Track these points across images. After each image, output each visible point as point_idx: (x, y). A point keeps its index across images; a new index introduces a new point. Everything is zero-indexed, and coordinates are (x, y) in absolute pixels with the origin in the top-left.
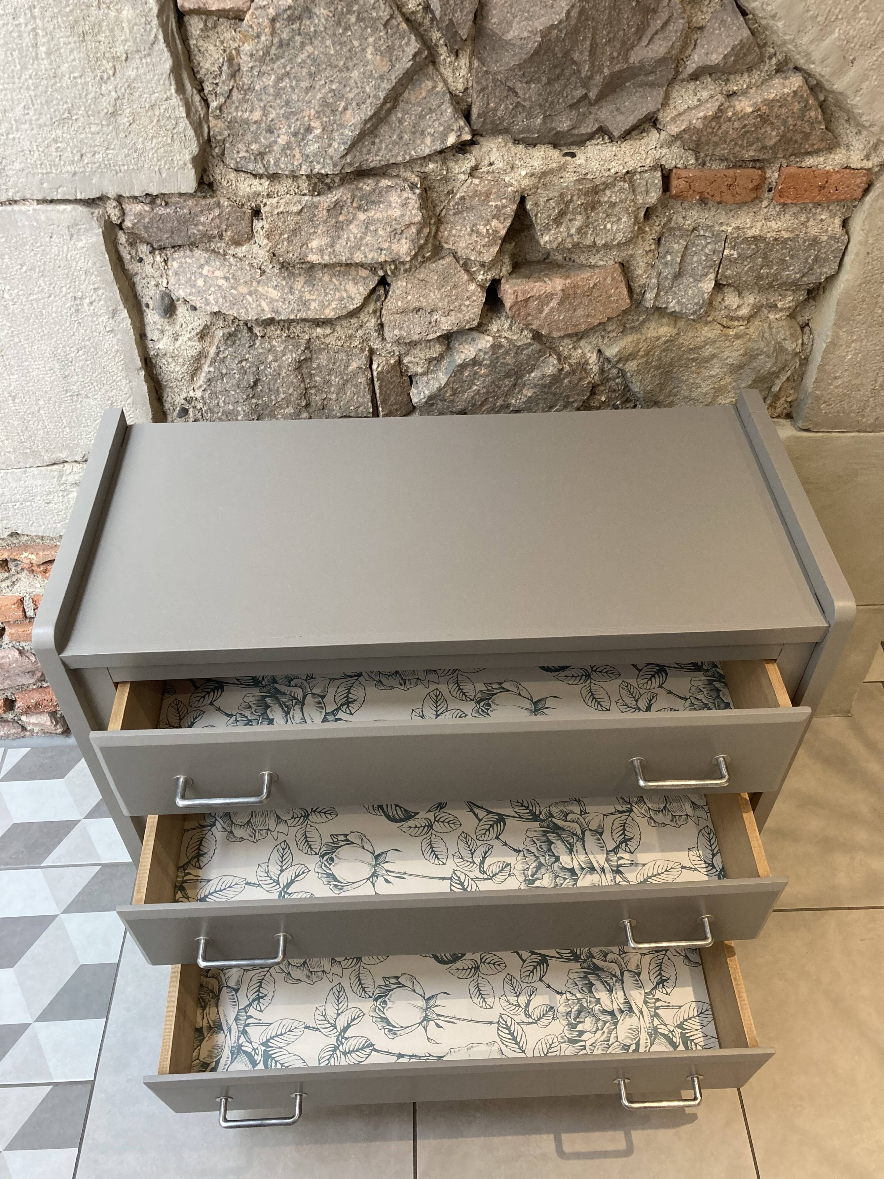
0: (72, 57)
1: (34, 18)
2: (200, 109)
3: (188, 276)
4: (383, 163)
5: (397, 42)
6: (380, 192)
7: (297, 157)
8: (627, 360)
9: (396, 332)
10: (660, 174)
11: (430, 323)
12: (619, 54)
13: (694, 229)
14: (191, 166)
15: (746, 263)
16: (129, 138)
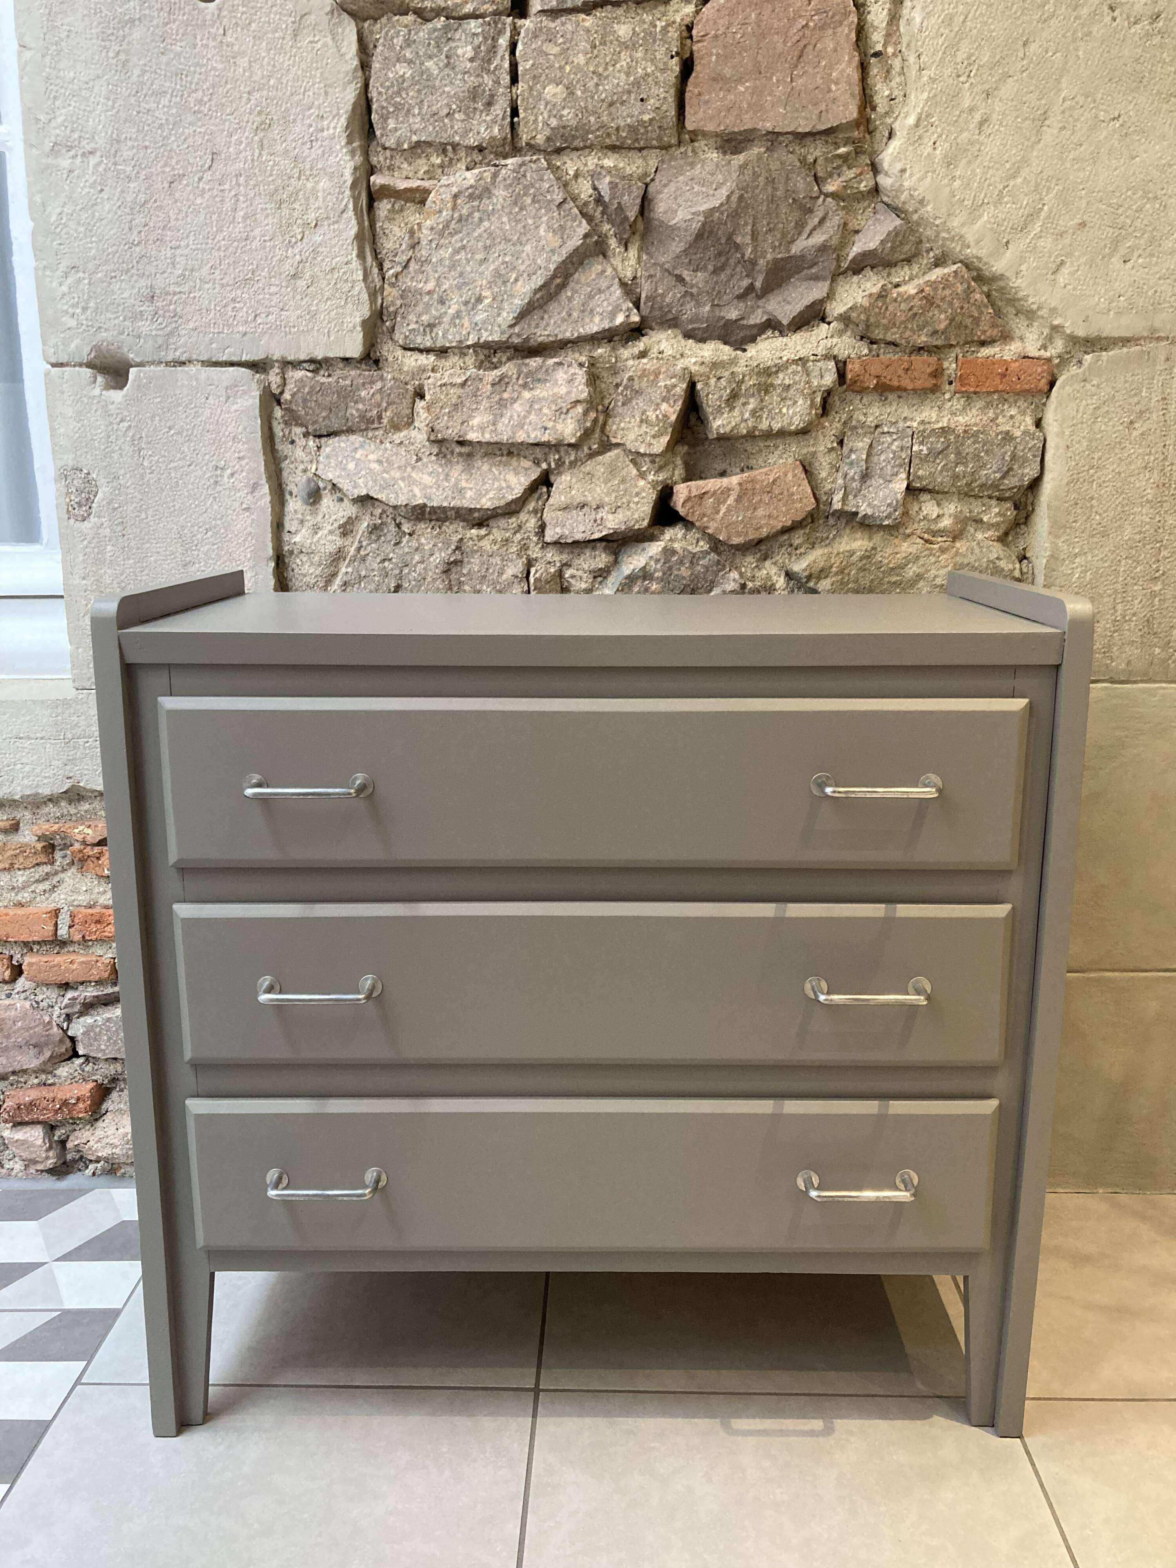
0: (266, 222)
1: (239, 185)
2: (377, 280)
3: (340, 459)
4: (551, 339)
5: (569, 224)
6: (547, 371)
7: (466, 326)
8: (819, 578)
9: (558, 530)
10: (833, 363)
11: (595, 521)
12: (780, 244)
13: (877, 427)
14: (359, 329)
15: (938, 461)
16: (305, 300)
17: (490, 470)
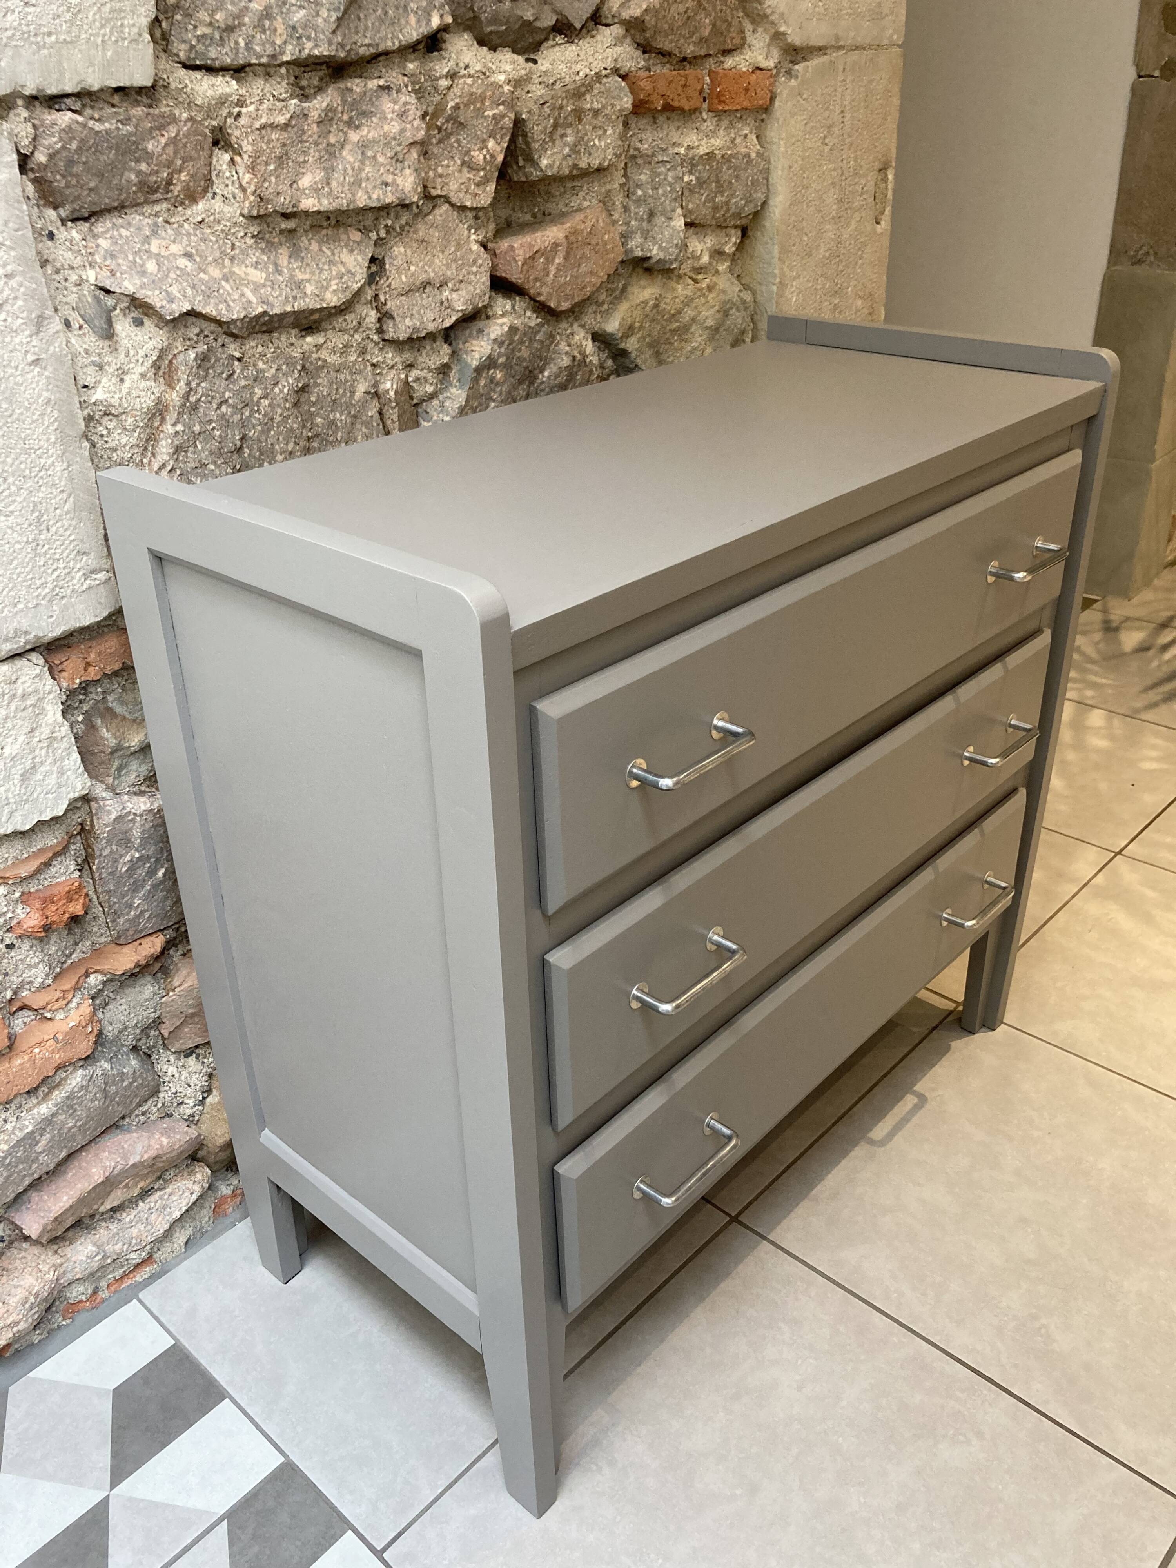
3: (130, 257)
4: (372, 49)
6: (371, 98)
7: (279, 31)
9: (408, 322)
10: (620, 79)
11: (442, 303)
13: (652, 154)
14: (147, 36)
15: (703, 191)
17: (320, 250)
